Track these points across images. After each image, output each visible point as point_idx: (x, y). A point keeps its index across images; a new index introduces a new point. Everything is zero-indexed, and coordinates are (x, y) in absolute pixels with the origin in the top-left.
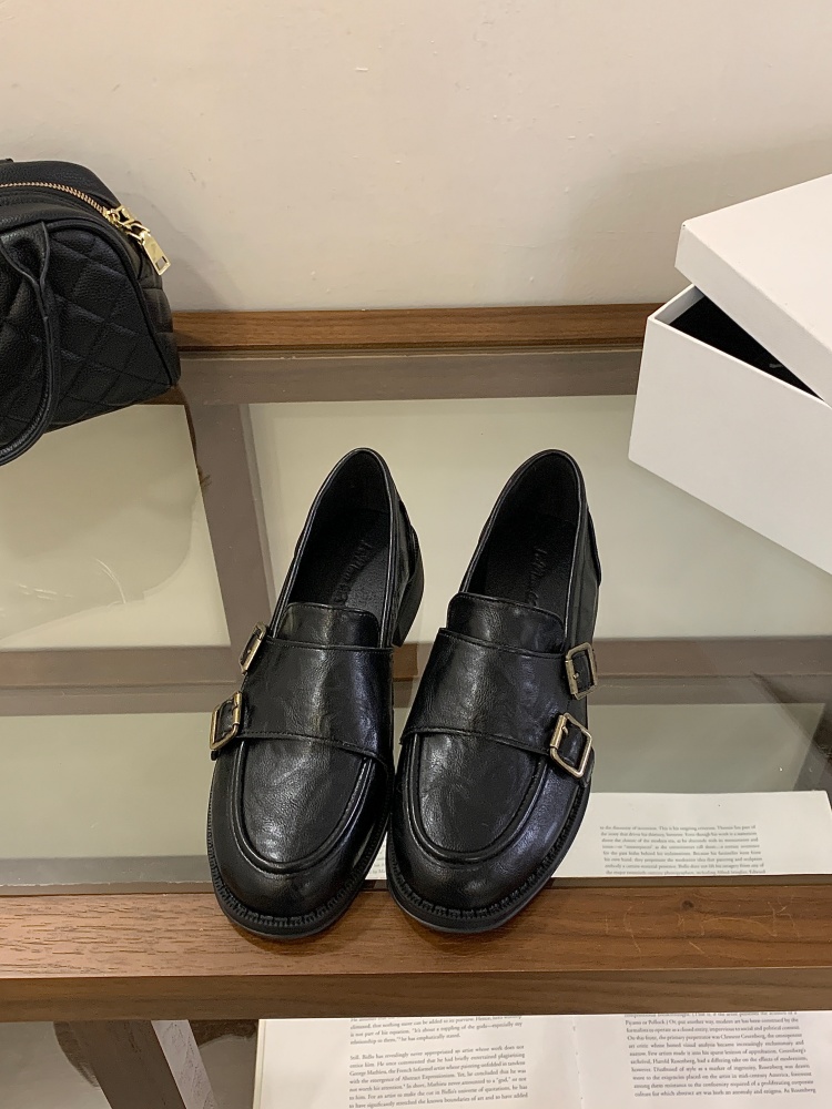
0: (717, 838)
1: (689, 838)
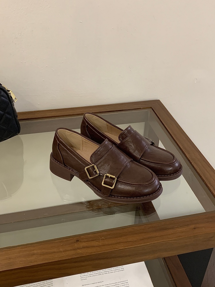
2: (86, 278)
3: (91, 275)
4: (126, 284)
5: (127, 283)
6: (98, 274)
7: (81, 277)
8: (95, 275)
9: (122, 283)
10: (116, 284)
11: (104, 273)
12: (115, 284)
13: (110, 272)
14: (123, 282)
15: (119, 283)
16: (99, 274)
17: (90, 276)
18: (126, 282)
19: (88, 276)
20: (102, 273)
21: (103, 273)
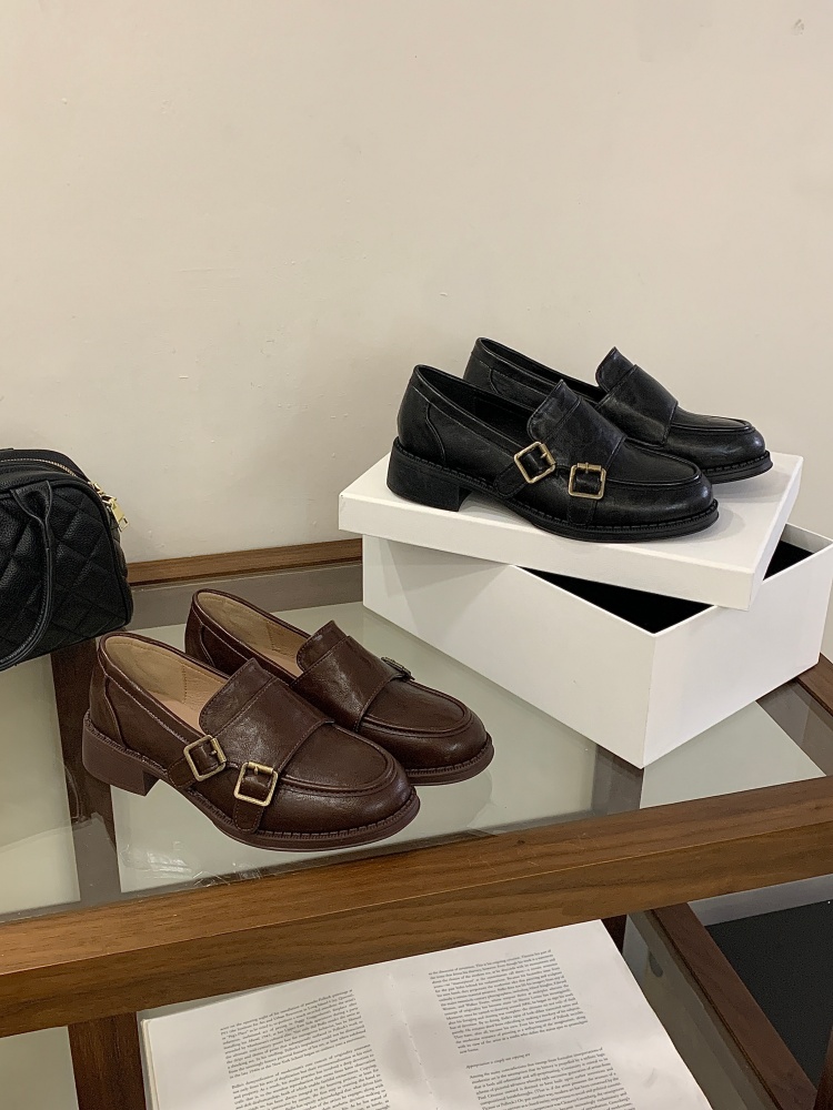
0: (523, 964)
1: (500, 969)
2: (476, 1047)
3: (489, 1039)
4: (600, 1058)
5: (601, 1055)
6: (508, 1036)
7: (459, 1045)
8: (501, 1037)
9: (585, 1056)
10: (570, 1059)
11: (529, 1031)
12: (566, 1061)
13: (544, 1028)
14: (590, 1055)
15: (578, 1057)
16: (514, 1034)
17: (485, 1040)
18: (599, 1053)
19: (481, 1041)
20: (521, 1033)
21: (525, 1032)
